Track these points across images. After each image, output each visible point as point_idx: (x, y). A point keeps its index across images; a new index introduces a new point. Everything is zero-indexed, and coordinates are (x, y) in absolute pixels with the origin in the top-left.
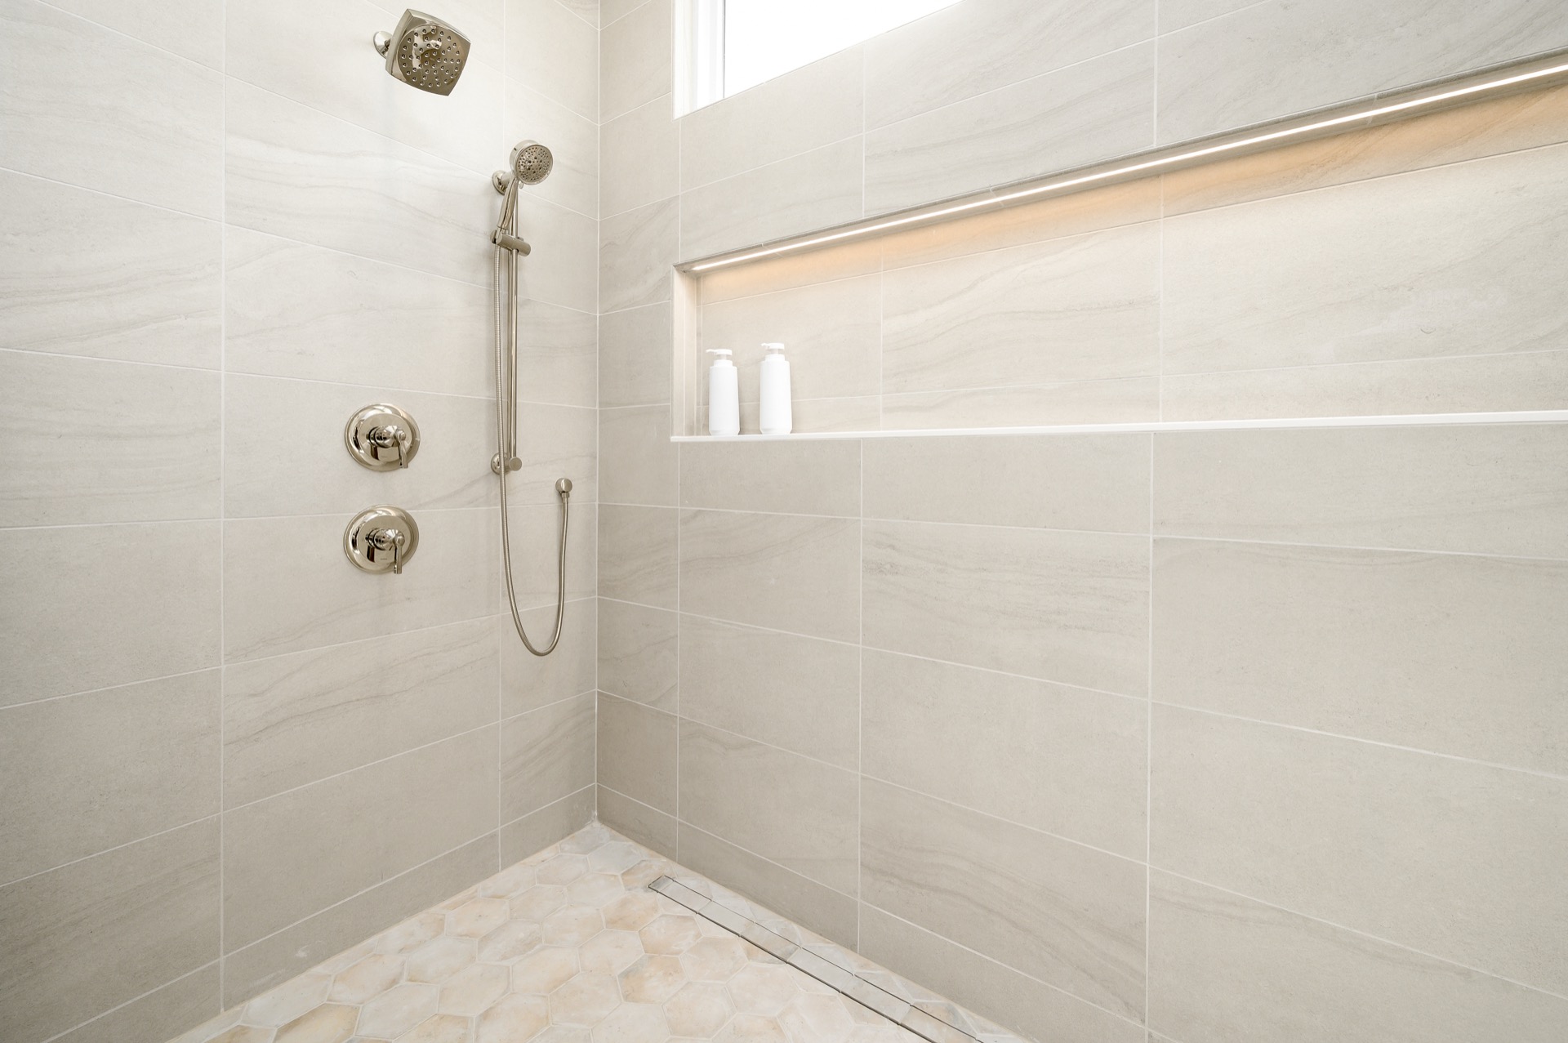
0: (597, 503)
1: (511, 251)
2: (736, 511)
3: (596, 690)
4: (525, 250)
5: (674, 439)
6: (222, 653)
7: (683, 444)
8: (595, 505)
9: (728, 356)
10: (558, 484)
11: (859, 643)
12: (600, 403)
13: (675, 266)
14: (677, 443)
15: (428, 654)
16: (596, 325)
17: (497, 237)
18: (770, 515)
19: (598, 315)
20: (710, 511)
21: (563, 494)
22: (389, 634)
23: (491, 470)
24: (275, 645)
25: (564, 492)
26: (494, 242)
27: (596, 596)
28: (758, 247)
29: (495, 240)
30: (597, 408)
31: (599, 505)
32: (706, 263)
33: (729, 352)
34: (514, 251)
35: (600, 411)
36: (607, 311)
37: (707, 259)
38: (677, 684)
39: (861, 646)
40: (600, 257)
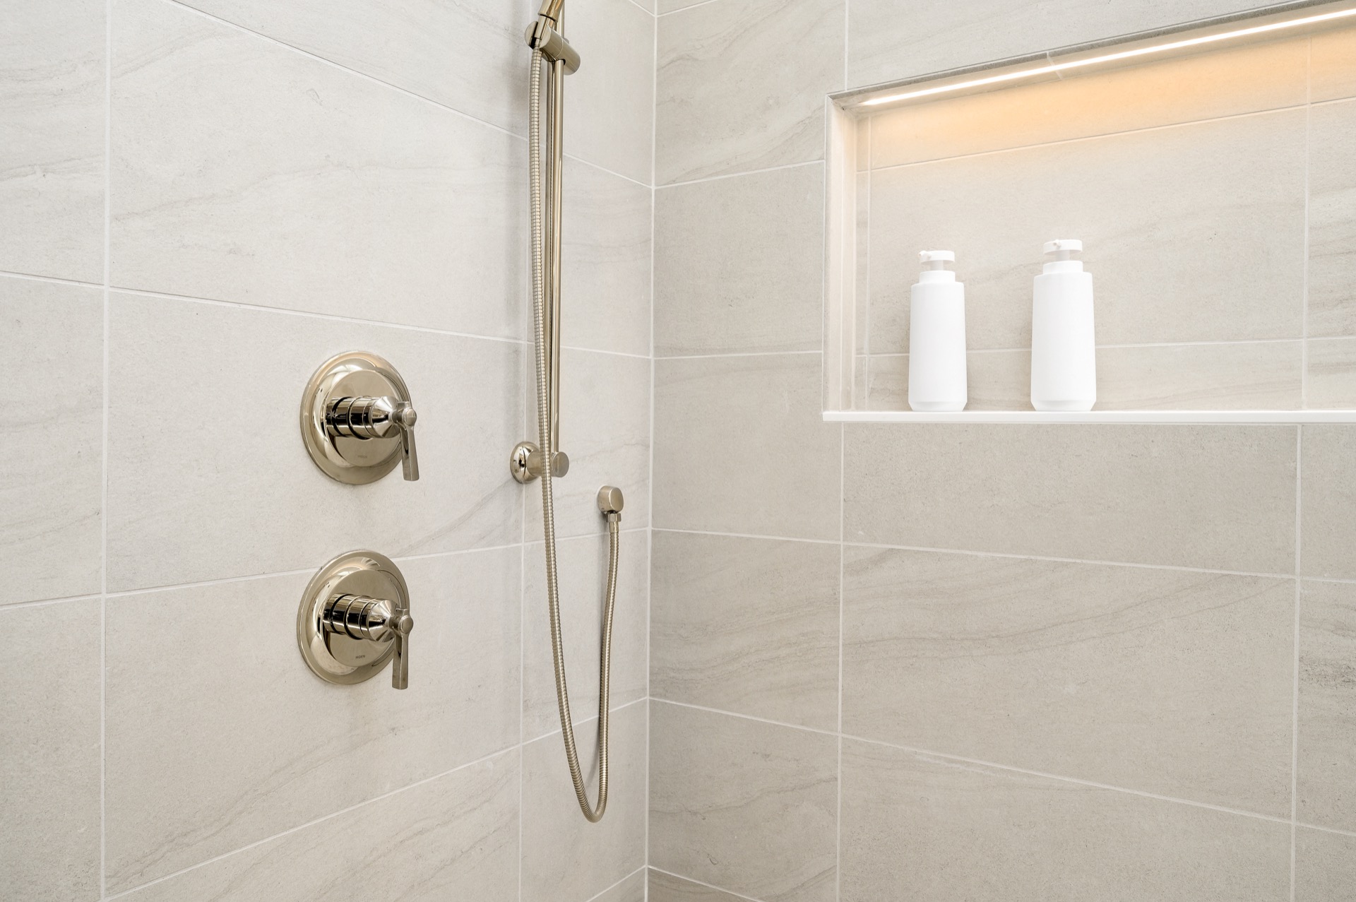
0: (649, 529)
1: (554, 63)
2: (982, 554)
3: (646, 866)
4: (572, 64)
5: (830, 415)
6: (103, 873)
7: (852, 427)
8: (645, 531)
9: (946, 262)
10: (601, 498)
11: (1289, 817)
12: (657, 348)
13: (834, 98)
14: (839, 424)
15: (421, 832)
16: (650, 206)
17: (538, 35)
18: (1066, 565)
19: (653, 188)
20: (918, 552)
21: (608, 514)
22: (364, 800)
23: (511, 476)
24: (188, 845)
25: (612, 512)
26: (532, 45)
27: (648, 698)
28: (1040, 58)
29: (534, 39)
30: (651, 357)
31: (654, 534)
32: (897, 93)
33: (949, 255)
34: (559, 63)
35: (655, 361)
36: (674, 182)
37: (910, 83)
38: (835, 866)
39: (1293, 823)
40: (659, 84)
